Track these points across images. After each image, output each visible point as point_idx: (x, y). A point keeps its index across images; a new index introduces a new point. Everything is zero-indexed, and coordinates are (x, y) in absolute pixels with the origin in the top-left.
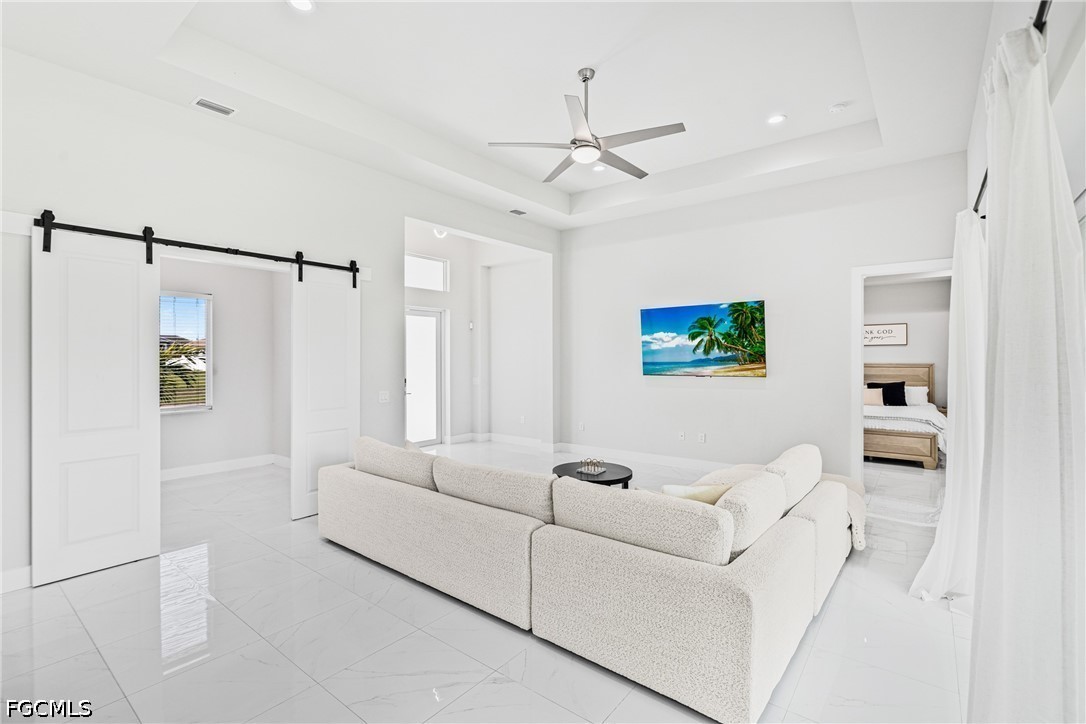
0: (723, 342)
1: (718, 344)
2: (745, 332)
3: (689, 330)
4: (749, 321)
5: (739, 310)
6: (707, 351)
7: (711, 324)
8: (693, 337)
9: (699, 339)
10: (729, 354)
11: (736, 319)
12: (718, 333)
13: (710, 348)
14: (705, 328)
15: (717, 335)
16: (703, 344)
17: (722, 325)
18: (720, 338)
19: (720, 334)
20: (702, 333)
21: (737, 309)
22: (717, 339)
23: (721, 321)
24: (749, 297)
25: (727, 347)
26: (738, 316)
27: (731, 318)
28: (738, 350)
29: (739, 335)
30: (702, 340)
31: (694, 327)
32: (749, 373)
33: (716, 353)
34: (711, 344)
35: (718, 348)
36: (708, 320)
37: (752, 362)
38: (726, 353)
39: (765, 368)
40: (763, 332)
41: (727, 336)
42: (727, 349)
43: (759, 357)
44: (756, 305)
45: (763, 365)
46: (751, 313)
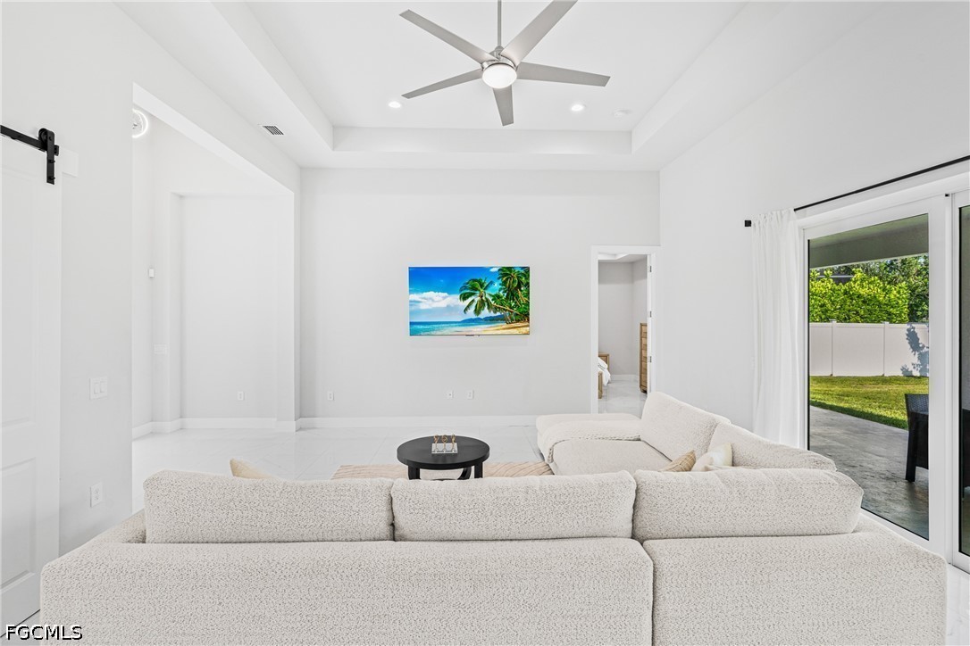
0: (493, 302)
1: (488, 305)
2: (513, 295)
3: (461, 290)
4: (516, 285)
5: (506, 275)
6: (477, 311)
7: (482, 286)
8: (464, 297)
9: (470, 299)
10: (498, 314)
11: (505, 283)
12: (488, 295)
13: (480, 307)
14: (476, 289)
15: (487, 296)
16: (474, 304)
17: (492, 287)
18: (490, 299)
19: (490, 295)
20: (473, 294)
21: (506, 273)
22: (487, 300)
23: (491, 283)
24: (516, 262)
25: (496, 308)
26: (507, 279)
27: (500, 281)
28: (506, 310)
29: (507, 296)
30: (473, 301)
31: (466, 288)
32: (515, 331)
33: (485, 313)
34: (482, 303)
35: (488, 308)
36: (479, 281)
37: (518, 321)
38: (495, 313)
39: (528, 326)
40: (527, 295)
41: (497, 297)
42: (496, 309)
43: (524, 316)
44: (522, 271)
45: (527, 324)
46: (518, 277)
